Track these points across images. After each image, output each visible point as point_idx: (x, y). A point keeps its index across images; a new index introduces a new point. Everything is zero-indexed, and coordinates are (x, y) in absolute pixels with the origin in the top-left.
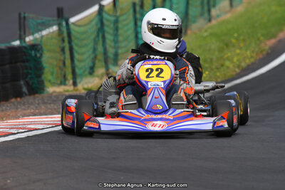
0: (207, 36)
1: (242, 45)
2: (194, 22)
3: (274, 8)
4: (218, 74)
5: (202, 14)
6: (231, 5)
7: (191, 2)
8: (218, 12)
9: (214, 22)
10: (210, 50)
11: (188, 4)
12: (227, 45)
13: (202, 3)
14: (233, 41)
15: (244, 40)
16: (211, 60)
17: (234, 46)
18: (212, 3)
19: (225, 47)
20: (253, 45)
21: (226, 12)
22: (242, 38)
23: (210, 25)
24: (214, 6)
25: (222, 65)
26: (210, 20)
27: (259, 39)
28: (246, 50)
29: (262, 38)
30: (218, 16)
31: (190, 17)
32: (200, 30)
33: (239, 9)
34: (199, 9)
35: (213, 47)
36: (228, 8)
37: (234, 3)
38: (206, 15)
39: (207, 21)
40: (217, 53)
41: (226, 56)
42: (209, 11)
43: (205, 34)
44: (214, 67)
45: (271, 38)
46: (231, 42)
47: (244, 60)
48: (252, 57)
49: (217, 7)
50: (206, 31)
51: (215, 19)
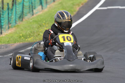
0: (32, 22)
1: (47, 26)
2: (26, 15)
4: (37, 38)
5: (29, 12)
6: (42, 9)
7: (24, 7)
8: (37, 11)
9: (35, 16)
10: (33, 28)
11: (23, 7)
12: (41, 26)
13: (30, 7)
14: (43, 24)
15: (48, 24)
16: (34, 32)
17: (43, 26)
18: (34, 7)
19: (40, 26)
21: (41, 11)
22: (47, 23)
23: (33, 17)
24: (35, 9)
25: (39, 34)
26: (33, 15)
30: (37, 13)
31: (24, 13)
32: (29, 19)
33: (46, 10)
34: (28, 10)
35: (34, 26)
36: (41, 9)
37: (43, 8)
38: (31, 12)
39: (32, 15)
40: (36, 29)
41: (40, 30)
42: (33, 11)
43: (31, 21)
44: (35, 35)
46: (42, 24)
49: (36, 9)
50: (31, 19)
51: (35, 14)
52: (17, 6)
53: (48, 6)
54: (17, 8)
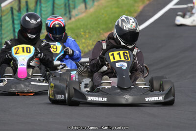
1: (87, 36)
3: (114, 10)
5: (65, 14)
6: (86, 8)
8: (77, 13)
9: (73, 19)
12: (77, 37)
15: (89, 33)
17: (82, 37)
20: (95, 36)
21: (84, 12)
22: (87, 31)
23: (70, 21)
24: (74, 8)
26: (70, 18)
27: (100, 32)
28: (90, 40)
29: (101, 31)
30: (77, 15)
33: (91, 10)
36: (84, 9)
37: (88, 6)
38: (68, 14)
39: (68, 18)
42: (70, 12)
45: (108, 31)
46: (81, 34)
47: (87, 46)
48: (93, 44)
49: (76, 10)
51: (74, 17)
52: (43, 5)
53: (96, 3)
54: (43, 9)
